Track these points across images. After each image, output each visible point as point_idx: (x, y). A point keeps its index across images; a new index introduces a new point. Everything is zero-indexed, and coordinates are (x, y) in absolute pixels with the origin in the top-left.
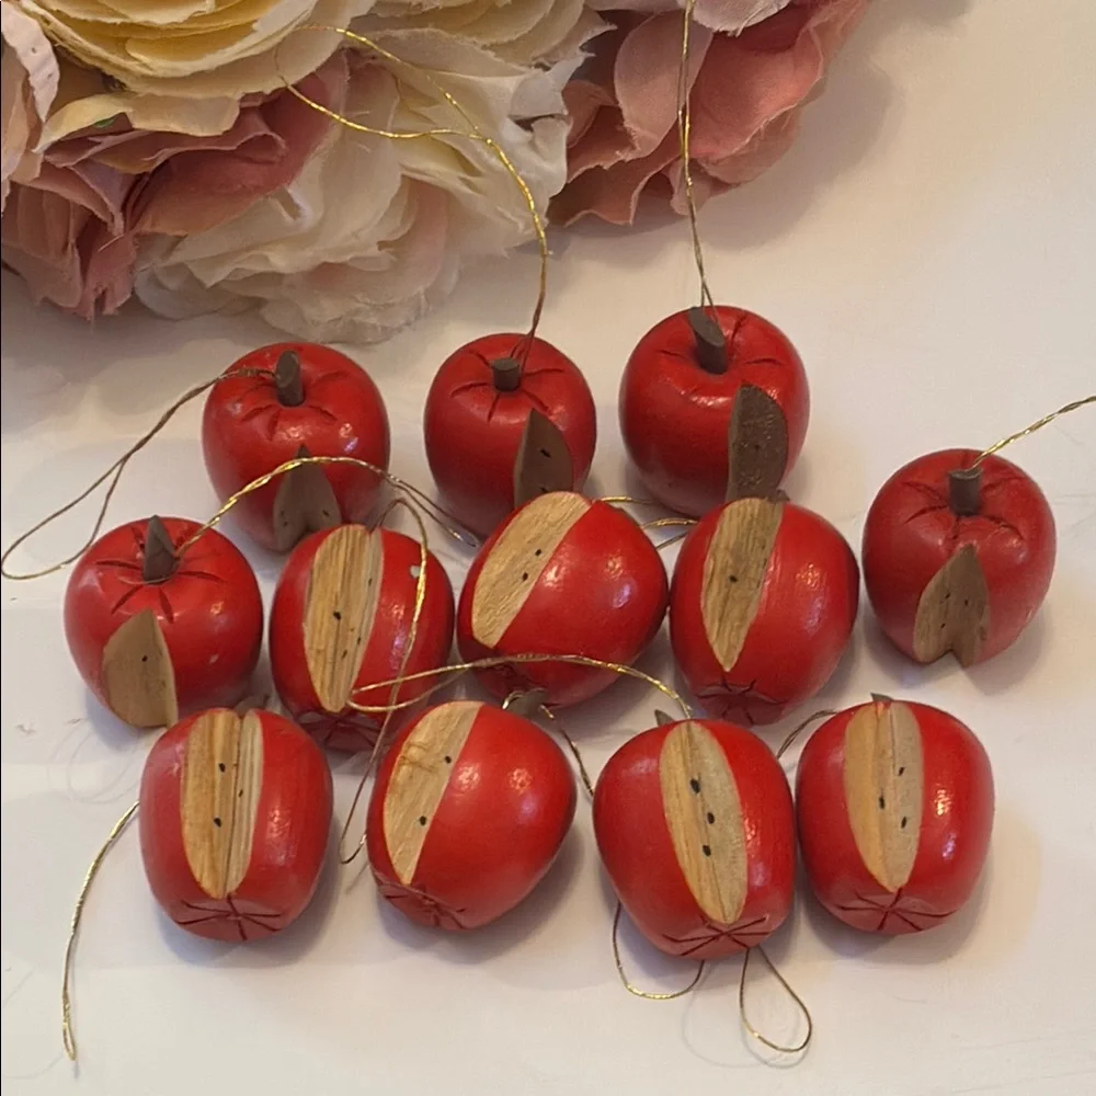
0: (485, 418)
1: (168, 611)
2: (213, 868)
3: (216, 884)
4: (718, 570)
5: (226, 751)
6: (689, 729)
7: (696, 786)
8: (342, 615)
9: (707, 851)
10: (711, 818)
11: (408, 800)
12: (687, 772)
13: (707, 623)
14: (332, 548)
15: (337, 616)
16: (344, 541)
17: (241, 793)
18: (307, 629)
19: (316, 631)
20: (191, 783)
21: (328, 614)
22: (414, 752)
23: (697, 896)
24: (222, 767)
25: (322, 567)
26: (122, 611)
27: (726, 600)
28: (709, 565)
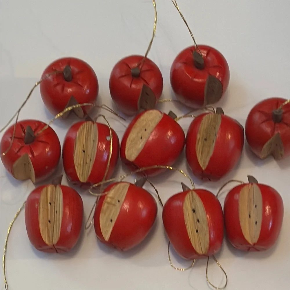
0: (129, 85)
1: (33, 154)
2: (49, 236)
3: (49, 241)
4: (201, 137)
5: (51, 199)
6: (192, 193)
7: (194, 211)
8: (85, 151)
9: (197, 231)
10: (198, 221)
11: (107, 215)
12: (191, 207)
13: (197, 155)
14: (82, 129)
15: (84, 151)
16: (86, 127)
17: (56, 212)
18: (75, 157)
19: (78, 158)
20: (41, 210)
21: (81, 151)
22: (109, 200)
23: (194, 247)
24: (50, 204)
25: (79, 136)
26: (19, 154)
27: (203, 147)
28: (198, 136)
